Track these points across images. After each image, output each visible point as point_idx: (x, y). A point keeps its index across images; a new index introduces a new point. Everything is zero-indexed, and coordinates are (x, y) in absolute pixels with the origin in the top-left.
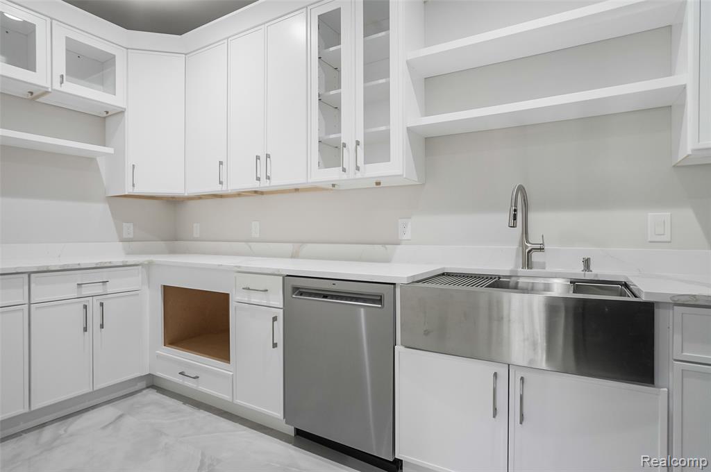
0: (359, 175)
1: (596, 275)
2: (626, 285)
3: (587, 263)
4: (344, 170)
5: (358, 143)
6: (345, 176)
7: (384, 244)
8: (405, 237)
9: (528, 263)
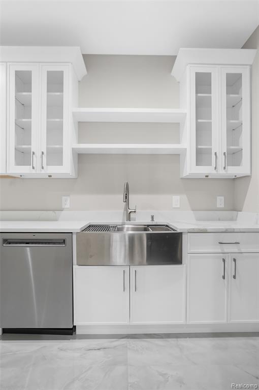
0: (43, 172)
1: (156, 223)
2: (167, 226)
3: (153, 217)
4: (33, 168)
5: (43, 153)
6: (34, 171)
7: (54, 210)
8: (66, 207)
9: (129, 219)
